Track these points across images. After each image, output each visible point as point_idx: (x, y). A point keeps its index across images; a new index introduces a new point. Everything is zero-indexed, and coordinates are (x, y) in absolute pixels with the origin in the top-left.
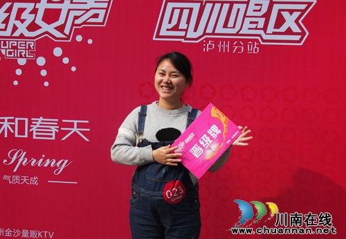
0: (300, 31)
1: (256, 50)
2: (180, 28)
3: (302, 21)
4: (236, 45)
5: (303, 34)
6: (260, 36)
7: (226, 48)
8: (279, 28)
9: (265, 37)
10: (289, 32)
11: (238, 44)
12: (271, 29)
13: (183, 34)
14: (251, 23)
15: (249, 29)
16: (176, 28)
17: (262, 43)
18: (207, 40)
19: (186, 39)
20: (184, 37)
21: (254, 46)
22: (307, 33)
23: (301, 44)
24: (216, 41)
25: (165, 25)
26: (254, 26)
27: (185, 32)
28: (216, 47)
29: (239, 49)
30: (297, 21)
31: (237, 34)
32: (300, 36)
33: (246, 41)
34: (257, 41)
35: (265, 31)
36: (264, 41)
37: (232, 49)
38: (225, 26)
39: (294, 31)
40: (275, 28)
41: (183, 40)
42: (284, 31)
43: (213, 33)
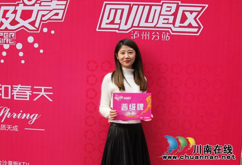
0: (197, 26)
1: (168, 38)
2: (115, 22)
3: (199, 19)
4: (154, 35)
5: (199, 27)
6: (170, 28)
7: (147, 37)
8: (183, 23)
9: (174, 29)
10: (190, 26)
11: (155, 34)
12: (178, 23)
13: (117, 26)
14: (164, 19)
15: (163, 23)
16: (112, 23)
17: (172, 33)
18: (134, 31)
19: (119, 30)
20: (118, 29)
21: (166, 35)
22: (202, 27)
23: (198, 34)
24: (140, 32)
25: (105, 20)
26: (166, 21)
27: (118, 26)
28: (141, 36)
29: (156, 38)
30: (195, 19)
31: (155, 27)
32: (197, 29)
33: (161, 32)
34: (168, 32)
35: (174, 25)
36: (173, 32)
37: (151, 37)
38: (147, 21)
39: (193, 25)
40: (180, 23)
41: (117, 31)
42: (186, 25)
43: (138, 26)
